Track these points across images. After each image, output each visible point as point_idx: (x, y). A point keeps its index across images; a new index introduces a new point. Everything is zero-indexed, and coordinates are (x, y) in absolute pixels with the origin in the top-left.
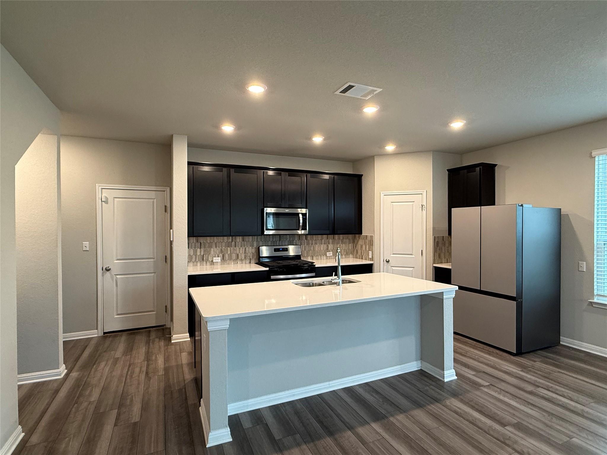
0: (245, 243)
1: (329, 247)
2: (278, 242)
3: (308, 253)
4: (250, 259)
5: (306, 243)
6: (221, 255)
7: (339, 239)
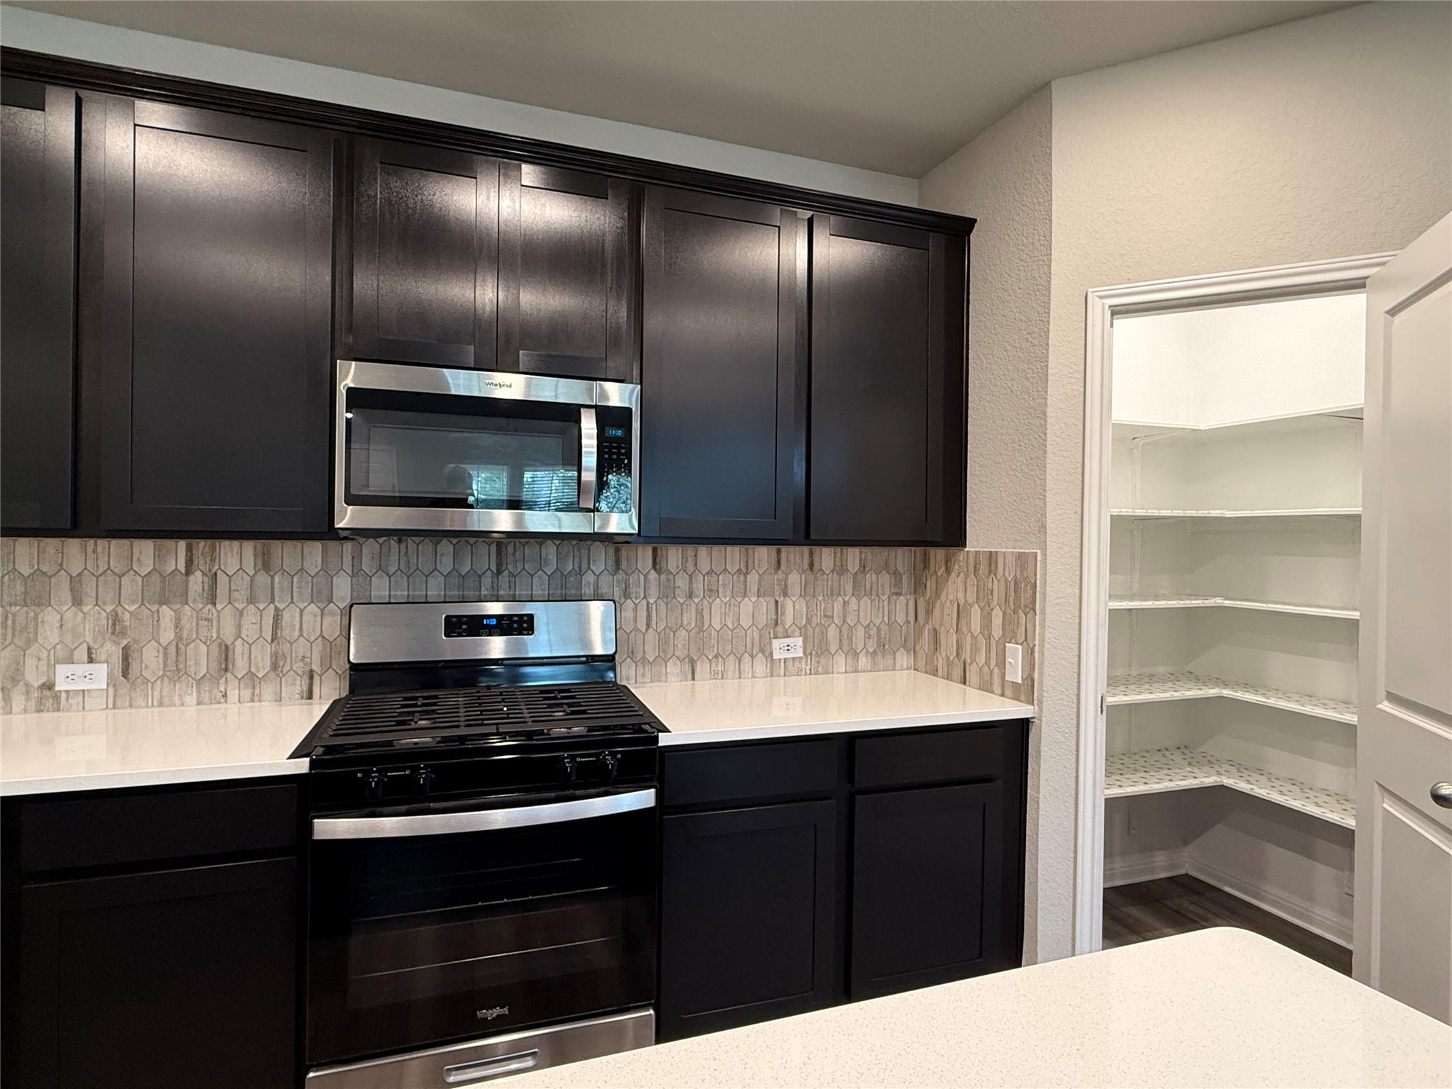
0: (277, 579)
1: (783, 613)
2: (487, 580)
3: (667, 643)
4: (311, 678)
5: (653, 590)
6: (111, 650)
7: (841, 569)
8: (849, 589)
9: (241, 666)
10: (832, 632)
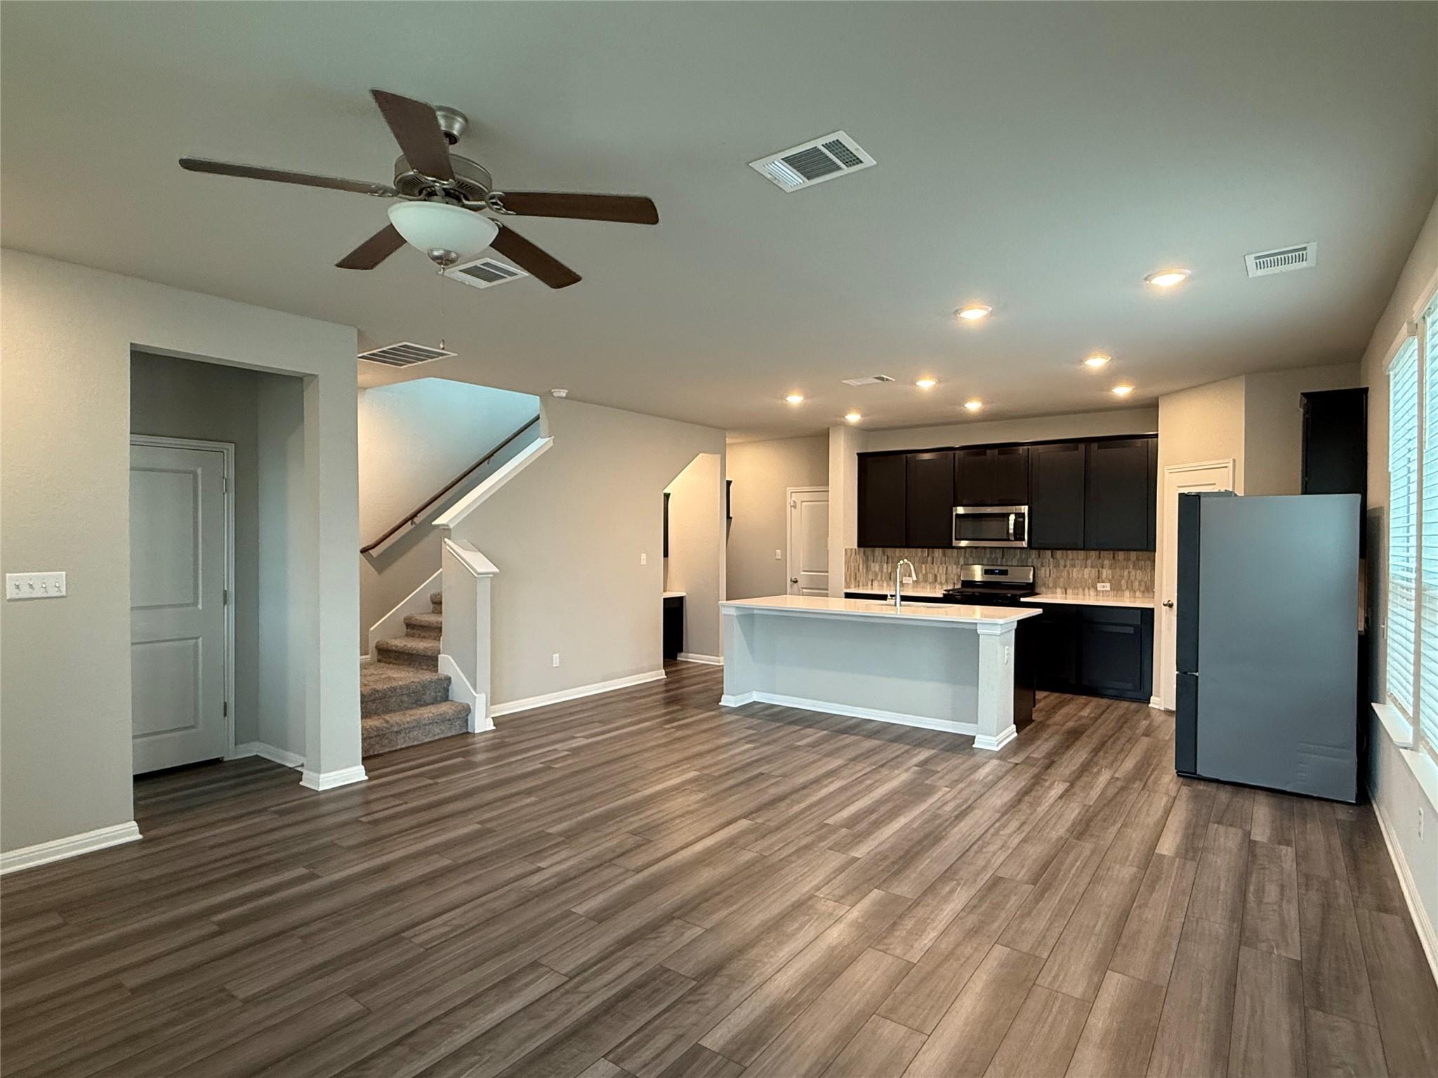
1: (1102, 574)
7: (1128, 559)
8: (1131, 567)
9: (939, 580)
10: (1123, 582)
